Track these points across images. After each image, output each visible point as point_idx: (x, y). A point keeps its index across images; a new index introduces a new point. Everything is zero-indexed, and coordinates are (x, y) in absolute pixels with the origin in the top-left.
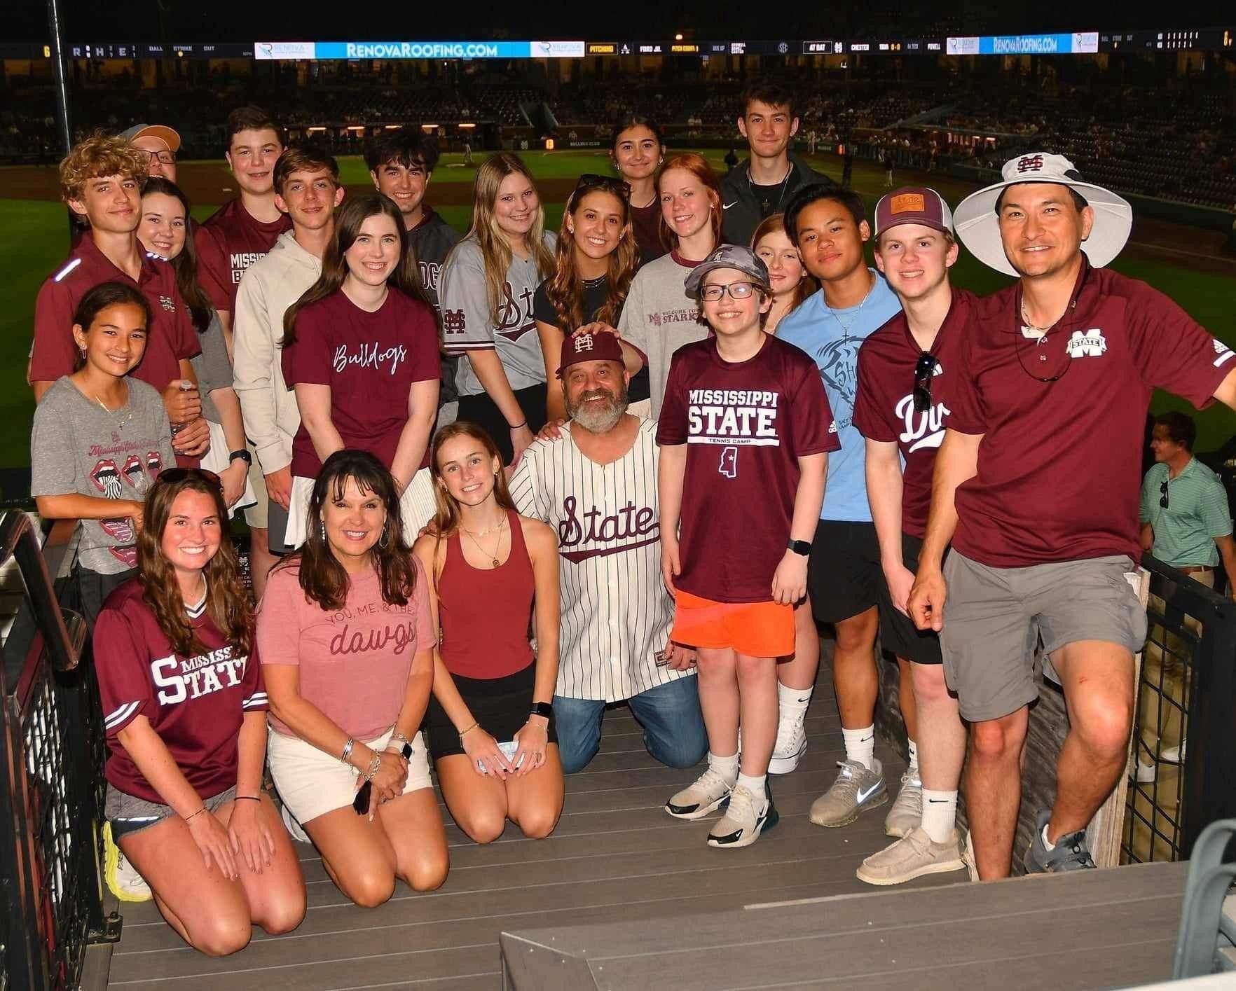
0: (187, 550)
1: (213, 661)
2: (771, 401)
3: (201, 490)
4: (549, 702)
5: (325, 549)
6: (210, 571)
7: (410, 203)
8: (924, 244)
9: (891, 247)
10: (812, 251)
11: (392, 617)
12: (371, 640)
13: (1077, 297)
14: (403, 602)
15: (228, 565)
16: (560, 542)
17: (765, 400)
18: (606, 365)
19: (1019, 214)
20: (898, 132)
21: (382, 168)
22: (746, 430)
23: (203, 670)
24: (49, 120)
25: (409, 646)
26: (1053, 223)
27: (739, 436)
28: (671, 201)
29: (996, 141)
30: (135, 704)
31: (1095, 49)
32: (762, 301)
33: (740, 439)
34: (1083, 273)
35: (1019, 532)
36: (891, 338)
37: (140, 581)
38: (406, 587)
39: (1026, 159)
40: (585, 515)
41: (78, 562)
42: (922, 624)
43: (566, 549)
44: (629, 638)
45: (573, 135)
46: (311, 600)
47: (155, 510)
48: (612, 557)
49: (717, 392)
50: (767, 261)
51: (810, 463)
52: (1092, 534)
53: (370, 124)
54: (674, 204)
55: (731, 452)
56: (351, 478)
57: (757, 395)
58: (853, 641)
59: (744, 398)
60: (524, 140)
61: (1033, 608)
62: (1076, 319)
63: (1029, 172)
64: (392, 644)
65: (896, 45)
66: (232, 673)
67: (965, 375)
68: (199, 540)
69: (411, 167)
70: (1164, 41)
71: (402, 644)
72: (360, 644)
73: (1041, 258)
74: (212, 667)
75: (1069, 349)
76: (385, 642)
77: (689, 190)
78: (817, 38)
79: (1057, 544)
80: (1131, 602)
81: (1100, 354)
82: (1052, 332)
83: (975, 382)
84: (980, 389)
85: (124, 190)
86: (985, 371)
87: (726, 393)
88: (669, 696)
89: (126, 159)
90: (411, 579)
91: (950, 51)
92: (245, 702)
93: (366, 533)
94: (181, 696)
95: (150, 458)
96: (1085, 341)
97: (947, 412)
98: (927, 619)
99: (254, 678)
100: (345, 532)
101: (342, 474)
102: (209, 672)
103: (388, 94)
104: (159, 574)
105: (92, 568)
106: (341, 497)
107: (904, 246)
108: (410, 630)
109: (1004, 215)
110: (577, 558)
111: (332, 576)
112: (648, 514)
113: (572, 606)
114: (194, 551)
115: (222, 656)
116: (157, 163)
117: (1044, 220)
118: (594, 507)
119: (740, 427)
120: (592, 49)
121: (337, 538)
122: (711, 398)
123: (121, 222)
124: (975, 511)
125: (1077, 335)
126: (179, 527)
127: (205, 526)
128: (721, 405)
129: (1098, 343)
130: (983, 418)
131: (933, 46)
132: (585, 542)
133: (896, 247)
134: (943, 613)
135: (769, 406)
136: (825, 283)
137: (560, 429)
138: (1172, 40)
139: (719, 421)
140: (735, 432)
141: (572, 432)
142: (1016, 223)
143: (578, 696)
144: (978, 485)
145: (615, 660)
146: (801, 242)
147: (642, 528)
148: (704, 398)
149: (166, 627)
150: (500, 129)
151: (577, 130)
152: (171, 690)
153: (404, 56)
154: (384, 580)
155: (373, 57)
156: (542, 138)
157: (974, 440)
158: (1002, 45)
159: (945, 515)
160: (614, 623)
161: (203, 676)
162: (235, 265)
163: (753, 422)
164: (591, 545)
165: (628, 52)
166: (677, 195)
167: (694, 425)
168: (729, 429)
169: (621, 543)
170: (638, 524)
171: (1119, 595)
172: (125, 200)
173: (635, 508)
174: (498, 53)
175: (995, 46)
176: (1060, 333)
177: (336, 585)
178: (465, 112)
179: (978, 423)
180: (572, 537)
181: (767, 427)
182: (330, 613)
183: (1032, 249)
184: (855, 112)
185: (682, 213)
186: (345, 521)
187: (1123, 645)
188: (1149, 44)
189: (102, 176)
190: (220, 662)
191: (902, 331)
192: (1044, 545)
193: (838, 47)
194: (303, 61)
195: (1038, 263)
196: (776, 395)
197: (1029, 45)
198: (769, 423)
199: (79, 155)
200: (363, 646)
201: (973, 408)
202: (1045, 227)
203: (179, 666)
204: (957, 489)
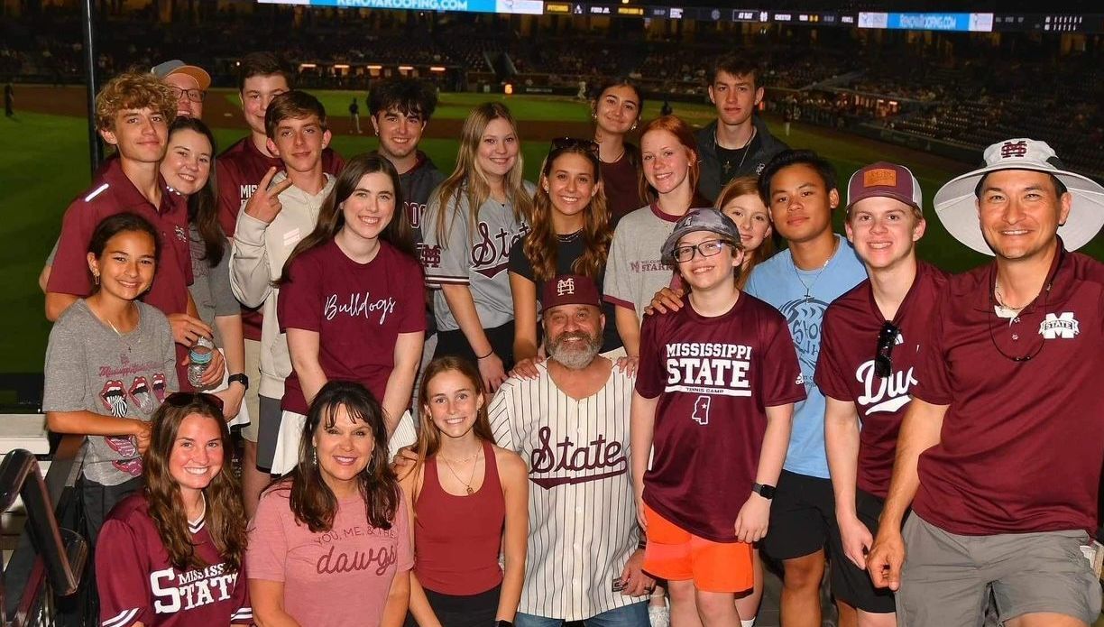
0: (192, 471)
1: (207, 575)
2: (745, 355)
3: (206, 415)
4: (510, 620)
5: (316, 473)
6: (210, 492)
7: (406, 148)
8: (893, 217)
9: (861, 218)
10: (782, 211)
11: (376, 541)
12: (355, 562)
13: (1052, 280)
14: (387, 526)
15: (228, 484)
16: (531, 469)
17: (740, 353)
18: (585, 309)
19: (1000, 197)
20: (813, 93)
21: (382, 114)
22: (720, 381)
23: (197, 584)
24: (77, 46)
25: (390, 569)
26: (1035, 208)
27: (713, 386)
28: (652, 161)
29: (897, 105)
30: (134, 611)
31: (989, 28)
32: (734, 255)
33: (714, 389)
34: (1058, 257)
35: (979, 500)
36: (854, 304)
37: (145, 495)
38: (389, 511)
39: (1009, 144)
40: (559, 445)
41: (83, 474)
42: (879, 582)
43: (537, 476)
44: (592, 562)
45: (529, 82)
46: (300, 522)
47: (162, 432)
48: (581, 485)
49: (693, 345)
50: (738, 221)
51: (777, 413)
52: (1052, 508)
53: (355, 64)
54: (655, 162)
55: (704, 401)
56: (342, 407)
57: (732, 348)
58: (798, 582)
59: (719, 351)
60: (487, 84)
61: (990, 575)
62: (1050, 302)
63: (1013, 157)
64: (374, 565)
65: (814, 16)
66: (223, 588)
67: (935, 349)
68: (203, 462)
69: (409, 114)
70: (1052, 24)
71: (383, 566)
72: (345, 564)
73: (1019, 242)
74: (206, 581)
75: (1042, 330)
76: (368, 563)
77: (669, 149)
78: (746, 8)
79: (1018, 516)
80: (1089, 576)
81: (1072, 336)
82: (1025, 314)
83: (946, 355)
84: (950, 364)
85: (151, 123)
86: (957, 346)
87: (703, 345)
88: (622, 619)
89: (156, 94)
90: (393, 505)
91: (861, 24)
92: (232, 615)
93: (355, 459)
94: (175, 607)
95: (156, 379)
96: (1058, 323)
97: (915, 382)
98: (886, 578)
99: (242, 593)
100: (336, 457)
101: (334, 402)
102: (203, 585)
103: (371, 38)
104: (165, 492)
105: (95, 480)
106: (333, 424)
107: (874, 219)
108: (392, 553)
109: (985, 198)
110: (547, 484)
111: (321, 498)
112: (616, 447)
113: (539, 528)
114: (199, 472)
115: (216, 572)
116: (186, 101)
117: (1026, 205)
118: (567, 438)
119: (714, 377)
120: (550, 7)
121: (327, 462)
122: (688, 350)
123: (148, 153)
124: (939, 479)
125: (1051, 317)
126: (185, 449)
127: (209, 448)
128: (698, 357)
129: (1071, 326)
130: (949, 390)
131: (846, 19)
132: (556, 470)
133: (866, 218)
134: (900, 574)
135: (743, 359)
136: (791, 244)
137: (538, 366)
138: (1058, 23)
139: (696, 371)
140: (709, 381)
141: (549, 370)
142: (997, 206)
143: (540, 614)
144: (941, 454)
145: (577, 583)
146: (773, 202)
147: (610, 460)
148: (681, 351)
149: (167, 541)
150: (466, 74)
151: (533, 78)
152: (167, 601)
153: (386, 6)
154: (370, 503)
155: (359, 5)
156: (503, 83)
157: (940, 411)
158: (907, 21)
159: (907, 479)
160: (578, 547)
161: (197, 589)
162: (244, 196)
163: (728, 374)
164: (562, 473)
165: (580, 12)
166: (658, 155)
167: (673, 376)
168: (703, 379)
169: (590, 473)
170: (607, 457)
171: (1077, 569)
172: (151, 131)
173: (605, 441)
174: (468, 7)
175: (901, 21)
176: (1033, 314)
177: (324, 509)
178: (437, 57)
179: (945, 395)
180: (544, 465)
181: (741, 379)
182: (319, 534)
183: (1012, 233)
184: (776, 74)
185: (662, 171)
186: (336, 446)
187: (1079, 618)
188: (1037, 26)
189: (132, 108)
190: (214, 577)
191: (867, 298)
192: (1005, 516)
193: (764, 16)
194: (298, 6)
195: (1016, 247)
196: (749, 348)
197: (931, 22)
198: (743, 374)
199: (113, 88)
200: (348, 567)
201: (940, 379)
202: (1026, 212)
203: (177, 579)
204: (920, 456)
